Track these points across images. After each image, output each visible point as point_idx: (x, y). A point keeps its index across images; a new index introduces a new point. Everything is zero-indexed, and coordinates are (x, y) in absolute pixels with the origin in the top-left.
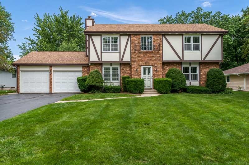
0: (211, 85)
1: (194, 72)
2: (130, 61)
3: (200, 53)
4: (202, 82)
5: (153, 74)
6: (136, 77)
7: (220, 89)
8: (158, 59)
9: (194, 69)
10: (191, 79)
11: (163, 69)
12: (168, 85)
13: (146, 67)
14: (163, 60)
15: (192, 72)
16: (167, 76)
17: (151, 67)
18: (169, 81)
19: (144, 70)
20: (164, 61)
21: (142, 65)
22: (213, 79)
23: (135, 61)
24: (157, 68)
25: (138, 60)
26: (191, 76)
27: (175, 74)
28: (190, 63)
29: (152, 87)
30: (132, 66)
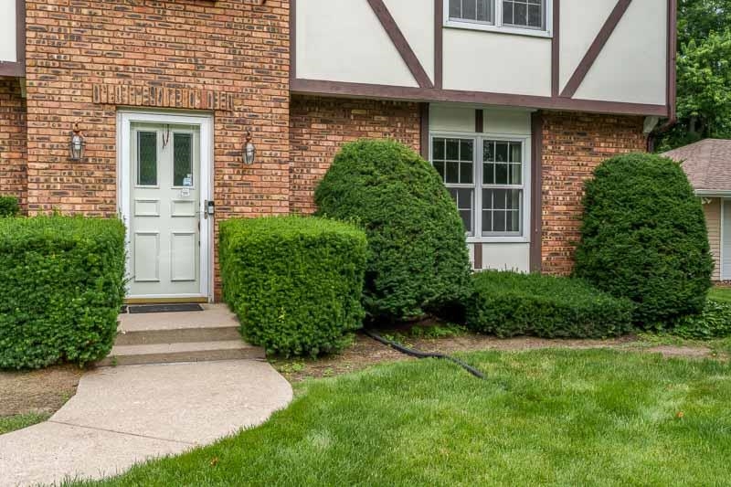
0: (628, 271)
1: (502, 179)
2: (13, 59)
3: (548, 44)
4: (550, 245)
5: (219, 183)
6: (72, 204)
7: (685, 302)
8: (256, 59)
9: (501, 158)
10: (486, 227)
11: (297, 145)
12: (334, 283)
13: (161, 125)
14: (299, 76)
15: (488, 179)
16: (329, 199)
17: (198, 128)
18: (343, 249)
19: (147, 145)
20: (302, 81)
21: (120, 107)
22: (636, 226)
23: (58, 67)
24: (248, 138)
25: (88, 53)
26: (486, 204)
27: (391, 187)
28: (480, 110)
29: (204, 289)
30: (33, 108)
